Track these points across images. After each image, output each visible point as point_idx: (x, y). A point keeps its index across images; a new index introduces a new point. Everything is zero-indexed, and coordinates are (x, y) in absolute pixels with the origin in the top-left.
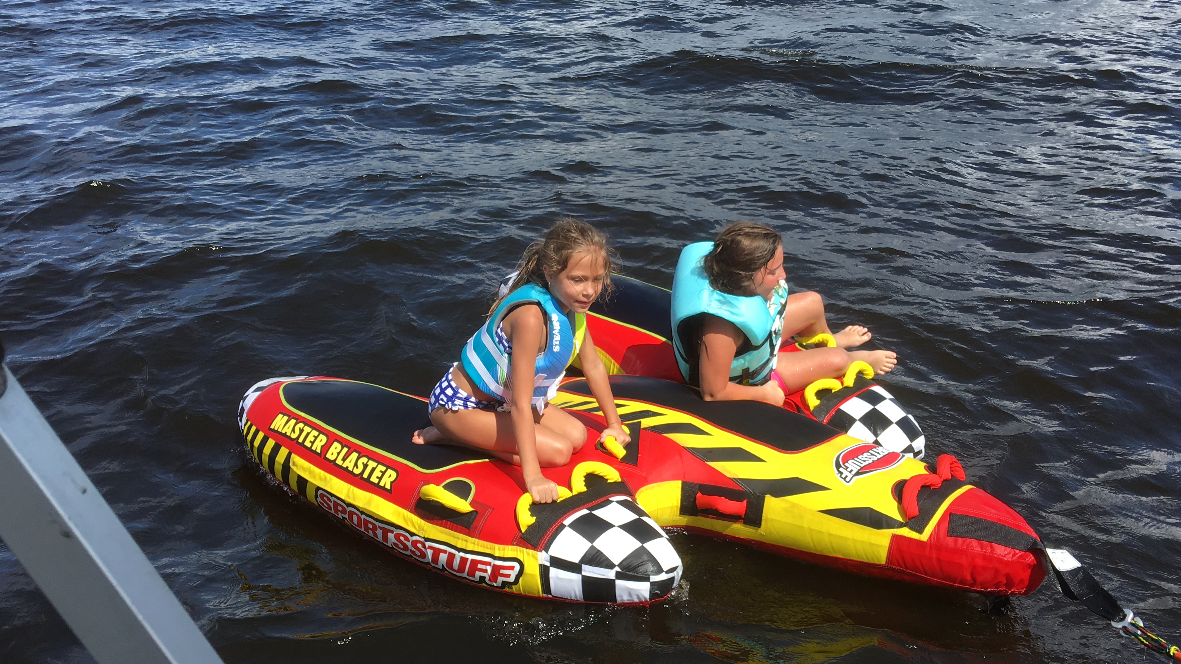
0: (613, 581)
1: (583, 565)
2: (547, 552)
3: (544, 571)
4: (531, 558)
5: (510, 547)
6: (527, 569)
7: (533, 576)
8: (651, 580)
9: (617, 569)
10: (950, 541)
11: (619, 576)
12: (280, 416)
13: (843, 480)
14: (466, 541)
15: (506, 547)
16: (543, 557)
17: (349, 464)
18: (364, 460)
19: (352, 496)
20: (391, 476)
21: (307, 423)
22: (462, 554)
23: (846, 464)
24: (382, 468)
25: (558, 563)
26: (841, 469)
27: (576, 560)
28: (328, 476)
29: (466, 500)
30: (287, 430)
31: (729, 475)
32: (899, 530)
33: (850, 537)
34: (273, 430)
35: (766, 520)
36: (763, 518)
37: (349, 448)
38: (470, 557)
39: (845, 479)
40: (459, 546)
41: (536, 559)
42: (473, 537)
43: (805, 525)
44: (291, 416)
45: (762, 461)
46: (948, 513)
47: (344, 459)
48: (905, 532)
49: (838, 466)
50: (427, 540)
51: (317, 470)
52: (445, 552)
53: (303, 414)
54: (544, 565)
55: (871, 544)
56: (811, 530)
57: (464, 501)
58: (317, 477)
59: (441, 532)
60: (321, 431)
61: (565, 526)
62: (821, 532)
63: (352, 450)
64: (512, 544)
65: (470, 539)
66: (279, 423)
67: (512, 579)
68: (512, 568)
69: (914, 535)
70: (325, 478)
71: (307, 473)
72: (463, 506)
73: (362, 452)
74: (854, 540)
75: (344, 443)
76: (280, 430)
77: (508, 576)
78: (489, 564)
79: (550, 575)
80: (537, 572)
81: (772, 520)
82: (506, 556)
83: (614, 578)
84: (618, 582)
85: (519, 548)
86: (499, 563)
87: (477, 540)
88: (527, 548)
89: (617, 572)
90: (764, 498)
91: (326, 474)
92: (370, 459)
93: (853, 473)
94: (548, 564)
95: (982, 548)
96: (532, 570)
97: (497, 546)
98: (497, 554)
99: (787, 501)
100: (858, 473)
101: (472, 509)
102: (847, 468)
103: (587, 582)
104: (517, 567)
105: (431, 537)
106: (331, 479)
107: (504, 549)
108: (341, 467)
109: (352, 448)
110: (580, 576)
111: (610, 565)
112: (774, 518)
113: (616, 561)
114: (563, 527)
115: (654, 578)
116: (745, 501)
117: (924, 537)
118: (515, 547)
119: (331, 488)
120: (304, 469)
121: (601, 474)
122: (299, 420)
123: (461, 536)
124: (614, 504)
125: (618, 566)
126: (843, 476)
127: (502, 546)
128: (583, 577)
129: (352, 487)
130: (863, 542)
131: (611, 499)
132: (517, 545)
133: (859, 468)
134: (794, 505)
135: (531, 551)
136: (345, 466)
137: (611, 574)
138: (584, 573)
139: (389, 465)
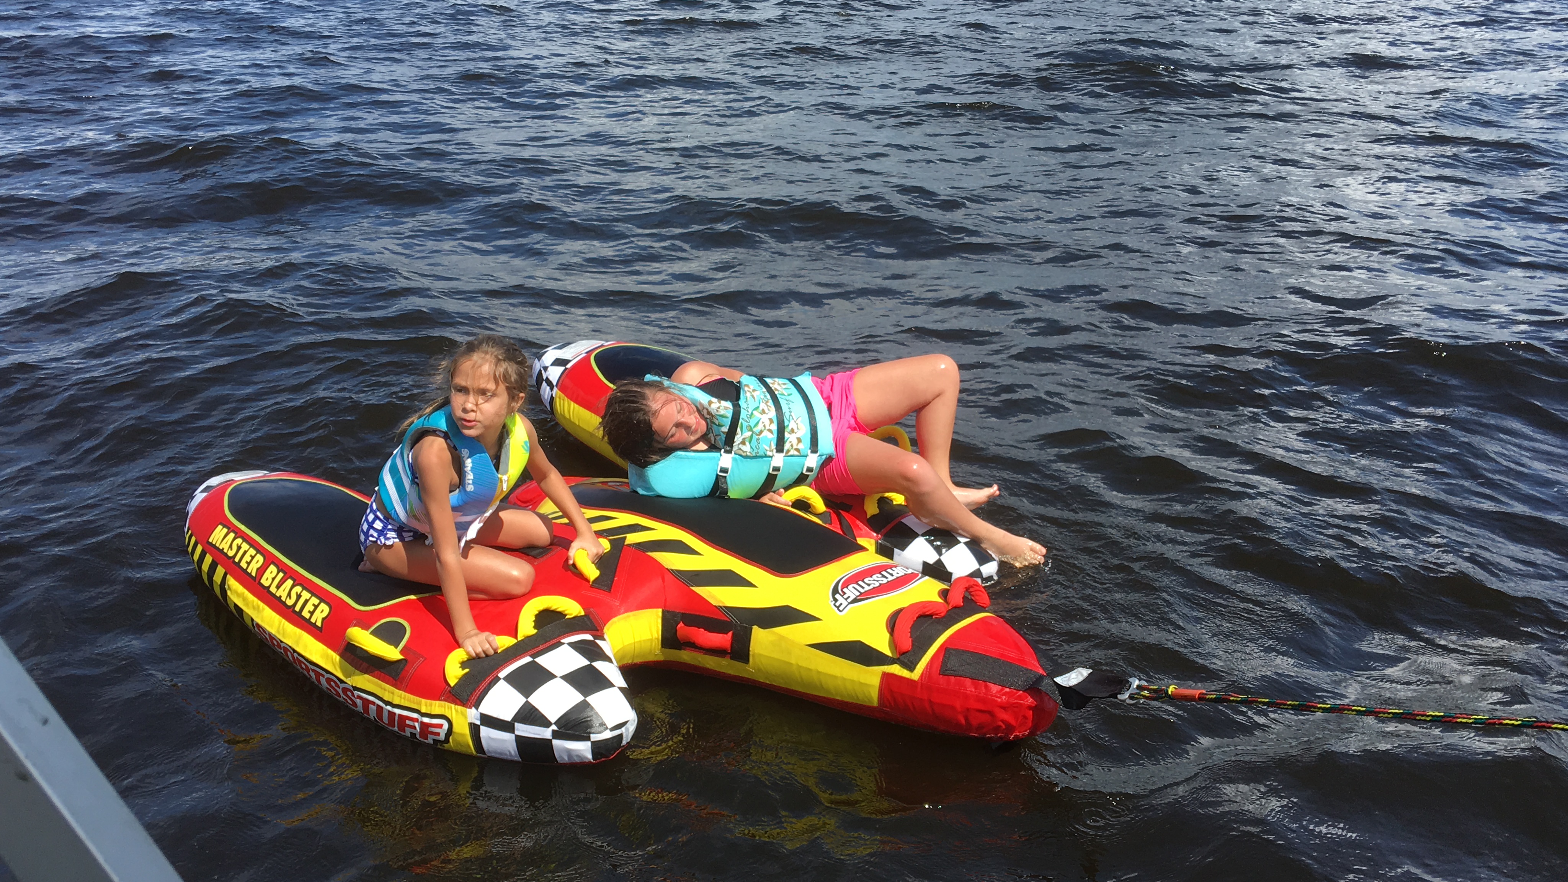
0: (550, 741)
1: (516, 724)
2: (477, 709)
3: (475, 730)
4: (460, 716)
5: (437, 702)
6: (456, 728)
7: (463, 735)
8: (592, 740)
9: (554, 727)
10: (942, 680)
11: (556, 735)
12: (220, 527)
13: (836, 609)
14: (393, 693)
15: (434, 702)
16: (473, 715)
17: (282, 593)
18: (298, 589)
19: (281, 632)
20: (324, 610)
21: (247, 539)
22: (389, 708)
23: (845, 590)
24: (315, 601)
25: (489, 721)
26: (837, 596)
27: (508, 717)
28: (261, 604)
29: (396, 647)
30: (224, 546)
31: (714, 603)
32: (890, 667)
33: (838, 675)
34: (211, 544)
35: (753, 656)
36: (751, 653)
37: (285, 573)
38: (397, 711)
39: (838, 608)
40: (386, 699)
41: (465, 716)
42: (399, 689)
43: (793, 661)
44: (231, 528)
45: (754, 586)
46: (944, 647)
47: (278, 587)
48: (896, 669)
49: (835, 591)
50: (356, 688)
51: (250, 597)
52: (373, 703)
53: (243, 528)
54: (475, 724)
55: (861, 683)
56: (799, 667)
57: (393, 647)
58: (250, 605)
59: (369, 681)
60: (260, 550)
61: (499, 679)
62: (810, 670)
63: (287, 575)
64: (439, 699)
65: (396, 691)
66: (218, 536)
67: (442, 737)
68: (440, 726)
69: (905, 673)
70: (258, 607)
71: (241, 599)
72: (391, 653)
73: (299, 581)
74: (844, 679)
75: (281, 567)
76: (217, 545)
77: (438, 734)
78: (417, 720)
79: (481, 735)
80: (467, 731)
81: (760, 655)
82: (433, 713)
83: (550, 738)
84: (555, 742)
85: (447, 703)
86: (426, 720)
87: (403, 693)
88: (456, 704)
89: (554, 731)
90: (751, 629)
91: (260, 603)
92: (304, 588)
93: (849, 600)
94: (478, 723)
95: (976, 688)
96: (462, 728)
97: (423, 701)
98: (423, 710)
99: (775, 633)
100: (855, 601)
101: (401, 657)
102: (845, 593)
103: (520, 740)
104: (446, 726)
105: (358, 686)
106: (263, 609)
107: (431, 705)
108: (274, 595)
109: (288, 574)
110: (513, 736)
111: (546, 723)
112: (761, 652)
113: (553, 720)
114: (497, 679)
115: (595, 737)
116: (730, 633)
117: (915, 675)
118: (443, 703)
119: (262, 621)
120: (239, 595)
121: (559, 610)
122: (239, 534)
123: (388, 686)
124: (565, 646)
125: (555, 723)
126: (837, 604)
127: (429, 701)
128: (517, 736)
129: (284, 621)
130: (853, 681)
131: (562, 641)
132: (445, 700)
133: (858, 594)
134: (782, 638)
135: (459, 708)
136: (278, 595)
137: (546, 733)
138: (517, 733)
139: (324, 597)
